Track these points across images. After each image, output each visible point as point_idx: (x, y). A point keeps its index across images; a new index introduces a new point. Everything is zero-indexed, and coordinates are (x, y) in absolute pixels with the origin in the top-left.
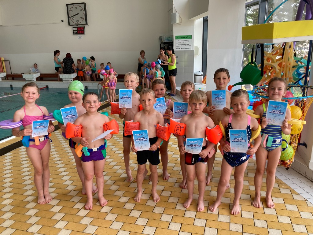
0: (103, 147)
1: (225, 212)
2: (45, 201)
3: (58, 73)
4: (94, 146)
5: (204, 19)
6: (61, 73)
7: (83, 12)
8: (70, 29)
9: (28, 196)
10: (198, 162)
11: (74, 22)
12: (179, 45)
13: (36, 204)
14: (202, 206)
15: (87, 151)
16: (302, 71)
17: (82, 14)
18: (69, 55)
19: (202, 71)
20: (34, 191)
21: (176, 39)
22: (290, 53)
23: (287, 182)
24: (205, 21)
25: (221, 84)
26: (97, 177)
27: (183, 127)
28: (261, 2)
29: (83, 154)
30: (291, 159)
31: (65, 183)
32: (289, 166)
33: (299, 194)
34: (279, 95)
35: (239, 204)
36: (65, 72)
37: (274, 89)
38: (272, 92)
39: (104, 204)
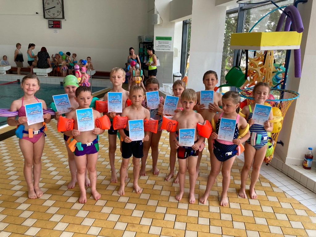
0: (96, 141)
1: (215, 203)
2: (36, 196)
3: (31, 67)
4: (88, 141)
5: (184, 22)
6: (34, 67)
7: (60, 5)
8: (46, 22)
9: (16, 191)
10: (190, 156)
11: (49, 15)
12: (159, 46)
13: (27, 199)
14: (193, 198)
15: (81, 146)
17: (59, 7)
18: (44, 49)
19: (181, 72)
20: (23, 186)
21: (156, 40)
22: (270, 60)
23: (266, 176)
24: (185, 24)
25: (209, 85)
26: (90, 172)
27: (174, 124)
28: (240, 11)
29: (77, 149)
30: (271, 156)
31: (54, 178)
32: (269, 161)
33: (278, 187)
34: (264, 99)
35: (226, 196)
36: (40, 66)
37: (261, 93)
38: (258, 96)
39: (98, 198)
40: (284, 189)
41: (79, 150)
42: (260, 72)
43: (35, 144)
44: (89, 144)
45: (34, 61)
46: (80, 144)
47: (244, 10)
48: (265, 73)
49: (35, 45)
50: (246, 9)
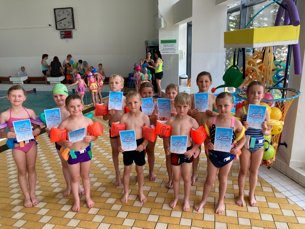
0: (88, 149)
1: (211, 211)
2: (31, 204)
3: (46, 76)
4: (81, 148)
5: (189, 24)
6: (48, 76)
7: (70, 16)
8: (58, 33)
9: (14, 199)
10: (183, 162)
11: (61, 26)
12: (164, 49)
13: (22, 207)
14: (188, 206)
15: (74, 154)
16: (281, 74)
17: (69, 18)
18: (56, 59)
19: (187, 74)
20: (21, 194)
21: (161, 43)
22: (270, 56)
23: (269, 180)
24: (189, 26)
26: (83, 179)
27: (168, 129)
28: (242, 9)
29: (70, 157)
30: (272, 158)
31: (52, 186)
32: (271, 165)
33: (280, 192)
34: (259, 99)
35: (223, 203)
36: (53, 75)
37: (255, 93)
38: (253, 96)
39: (91, 206)
40: (287, 194)
41: (73, 158)
42: (258, 71)
43: (27, 153)
44: (82, 152)
45: (48, 70)
46: (74, 151)
47: (246, 7)
48: (264, 71)
49: (48, 55)
50: (248, 6)
